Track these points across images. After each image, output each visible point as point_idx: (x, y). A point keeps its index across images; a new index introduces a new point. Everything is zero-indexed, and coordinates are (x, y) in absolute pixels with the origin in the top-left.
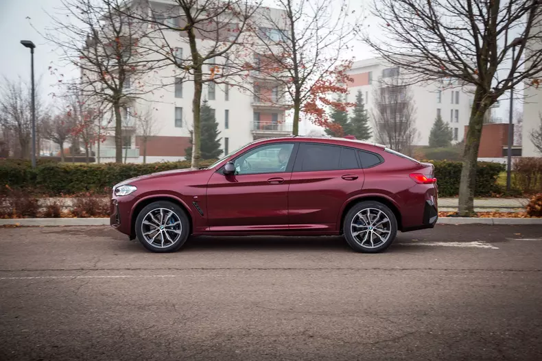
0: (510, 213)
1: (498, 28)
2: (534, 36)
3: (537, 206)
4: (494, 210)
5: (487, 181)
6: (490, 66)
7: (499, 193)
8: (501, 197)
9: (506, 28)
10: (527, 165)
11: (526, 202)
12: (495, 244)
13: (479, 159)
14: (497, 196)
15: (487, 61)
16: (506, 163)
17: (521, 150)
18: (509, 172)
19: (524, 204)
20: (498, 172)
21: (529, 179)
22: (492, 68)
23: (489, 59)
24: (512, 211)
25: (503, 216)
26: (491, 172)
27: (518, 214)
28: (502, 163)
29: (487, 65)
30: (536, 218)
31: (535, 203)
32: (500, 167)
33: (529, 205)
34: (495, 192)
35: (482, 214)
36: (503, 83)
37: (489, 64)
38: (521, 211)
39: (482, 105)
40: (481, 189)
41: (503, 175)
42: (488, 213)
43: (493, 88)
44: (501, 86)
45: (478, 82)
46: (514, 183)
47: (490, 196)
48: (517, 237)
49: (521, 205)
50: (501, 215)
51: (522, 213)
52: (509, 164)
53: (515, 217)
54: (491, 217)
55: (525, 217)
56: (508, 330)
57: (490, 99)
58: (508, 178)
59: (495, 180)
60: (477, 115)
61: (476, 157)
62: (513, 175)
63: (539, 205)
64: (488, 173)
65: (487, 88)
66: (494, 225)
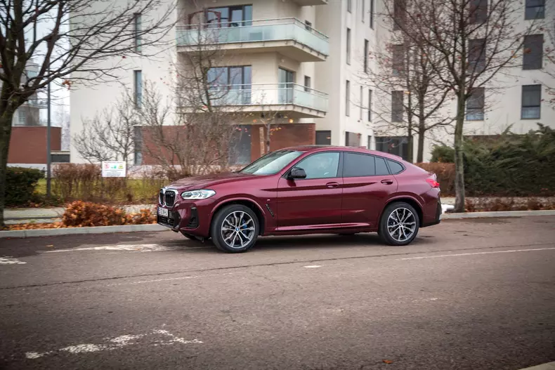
0: (46, 224)
1: (25, 18)
2: (65, 35)
3: (73, 215)
4: (28, 222)
5: (24, 189)
6: (18, 60)
7: (38, 203)
8: (40, 207)
9: (33, 20)
10: (68, 171)
11: (61, 211)
12: (23, 258)
13: (9, 165)
14: (36, 205)
15: (15, 54)
16: (46, 169)
17: (69, 155)
18: (49, 179)
19: (60, 212)
20: (37, 179)
21: (71, 186)
22: (19, 63)
23: (16, 51)
24: (48, 221)
25: (38, 227)
26: (29, 179)
27: (53, 224)
28: (41, 169)
29: (13, 58)
30: (73, 228)
31: (72, 212)
32: (39, 174)
33: (65, 215)
34: (33, 202)
35: (14, 226)
36: (34, 80)
37: (16, 58)
38: (58, 221)
39: (10, 104)
40: (17, 198)
41: (42, 183)
42: (21, 225)
43: (23, 86)
44: (31, 84)
45: (3, 77)
46: (54, 191)
47: (28, 206)
48: (50, 249)
49: (56, 215)
50: (35, 226)
51: (58, 223)
52: (49, 171)
53: (51, 228)
54: (24, 229)
55: (61, 227)
56: (14, 351)
57: (19, 97)
58: (48, 185)
59: (33, 187)
60: (4, 115)
61: (6, 162)
62: (53, 183)
63: (75, 214)
64: (25, 180)
65: (14, 84)
66: (26, 238)
